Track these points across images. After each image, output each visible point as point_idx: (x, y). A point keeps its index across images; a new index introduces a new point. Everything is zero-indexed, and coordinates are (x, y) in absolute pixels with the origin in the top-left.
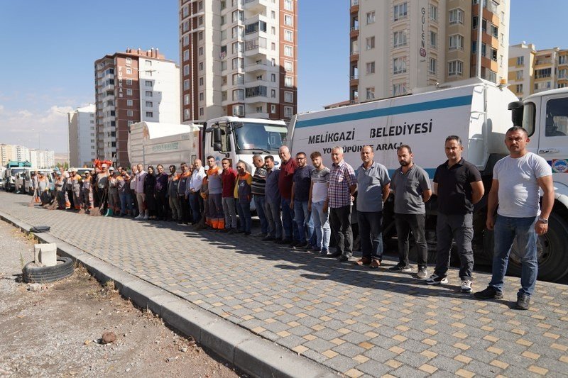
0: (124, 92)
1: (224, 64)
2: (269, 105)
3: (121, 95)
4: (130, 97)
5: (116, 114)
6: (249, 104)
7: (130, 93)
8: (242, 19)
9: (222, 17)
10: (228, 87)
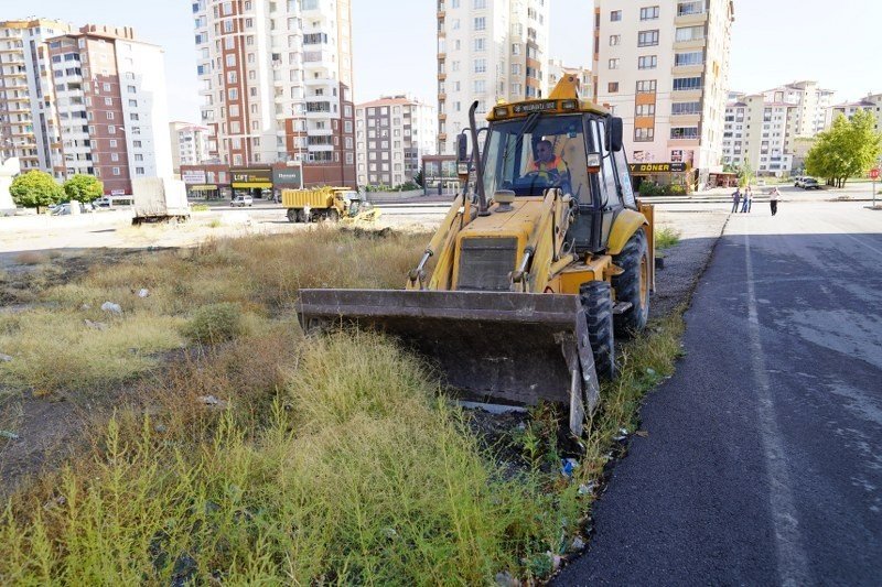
0: (101, 87)
1: (277, 73)
2: (332, 120)
3: (97, 91)
4: (108, 94)
5: (88, 116)
6: (311, 120)
7: (107, 87)
8: (301, 28)
9: (272, 20)
10: (285, 100)
